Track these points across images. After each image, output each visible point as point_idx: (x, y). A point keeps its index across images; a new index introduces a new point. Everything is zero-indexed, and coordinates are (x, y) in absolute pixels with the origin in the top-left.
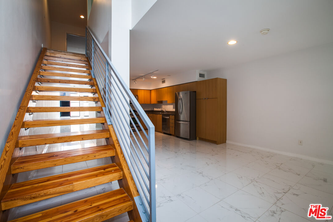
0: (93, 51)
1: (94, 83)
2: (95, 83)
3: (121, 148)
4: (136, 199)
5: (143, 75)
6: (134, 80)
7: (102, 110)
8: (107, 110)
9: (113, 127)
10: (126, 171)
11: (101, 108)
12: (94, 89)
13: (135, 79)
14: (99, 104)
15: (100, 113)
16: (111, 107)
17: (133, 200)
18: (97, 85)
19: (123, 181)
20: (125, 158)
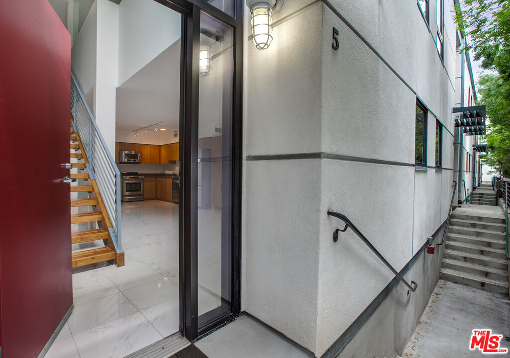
0: (75, 99)
1: (76, 137)
2: (78, 138)
3: (102, 198)
4: (110, 230)
5: (145, 126)
6: (134, 132)
7: (86, 167)
8: (91, 166)
9: (95, 182)
10: (104, 213)
11: (85, 164)
12: (76, 145)
13: (137, 131)
14: (83, 161)
15: (83, 170)
16: (95, 165)
17: (108, 231)
18: (80, 140)
19: (102, 223)
20: (104, 205)
